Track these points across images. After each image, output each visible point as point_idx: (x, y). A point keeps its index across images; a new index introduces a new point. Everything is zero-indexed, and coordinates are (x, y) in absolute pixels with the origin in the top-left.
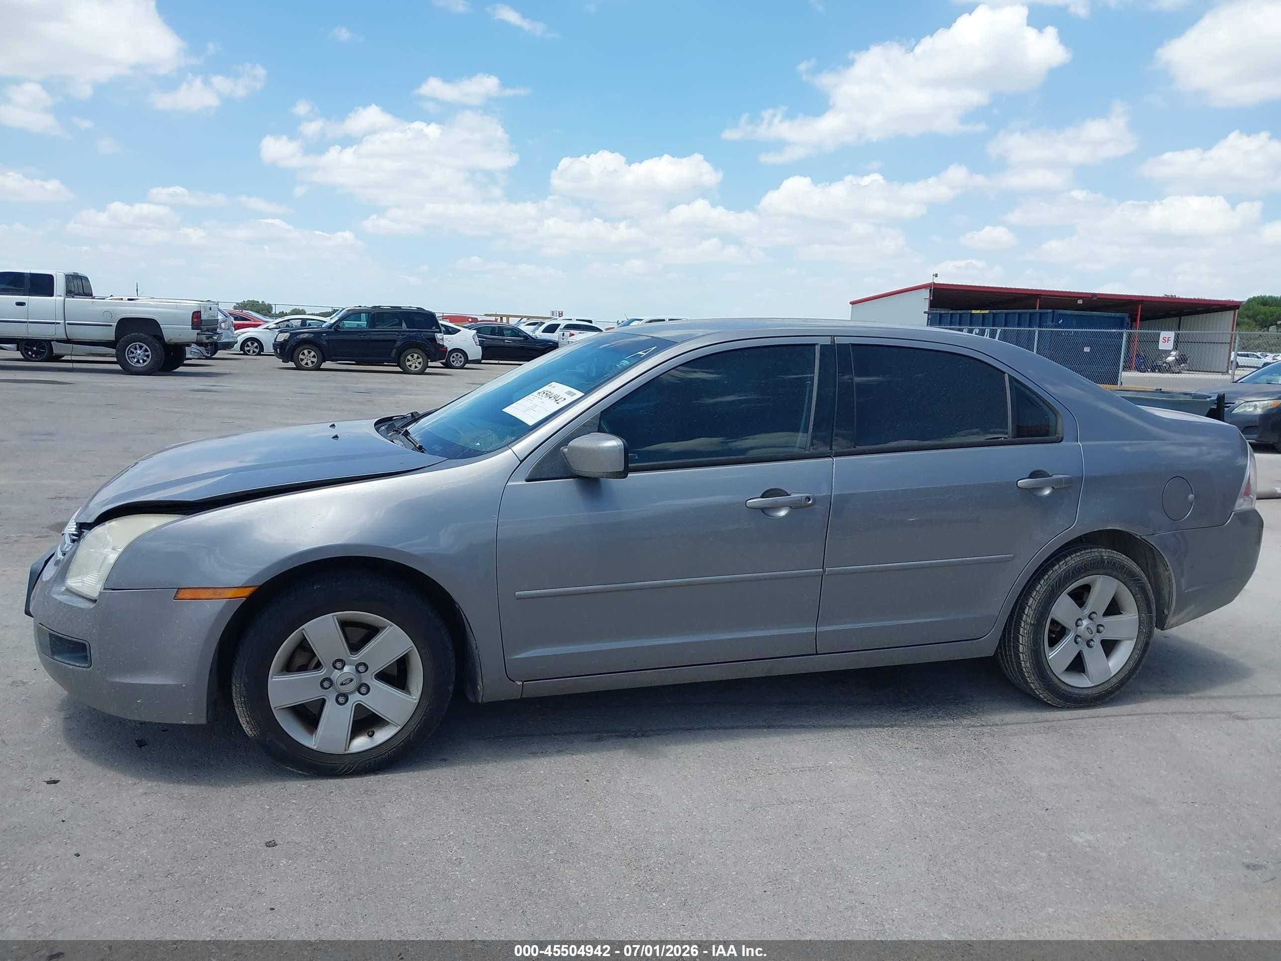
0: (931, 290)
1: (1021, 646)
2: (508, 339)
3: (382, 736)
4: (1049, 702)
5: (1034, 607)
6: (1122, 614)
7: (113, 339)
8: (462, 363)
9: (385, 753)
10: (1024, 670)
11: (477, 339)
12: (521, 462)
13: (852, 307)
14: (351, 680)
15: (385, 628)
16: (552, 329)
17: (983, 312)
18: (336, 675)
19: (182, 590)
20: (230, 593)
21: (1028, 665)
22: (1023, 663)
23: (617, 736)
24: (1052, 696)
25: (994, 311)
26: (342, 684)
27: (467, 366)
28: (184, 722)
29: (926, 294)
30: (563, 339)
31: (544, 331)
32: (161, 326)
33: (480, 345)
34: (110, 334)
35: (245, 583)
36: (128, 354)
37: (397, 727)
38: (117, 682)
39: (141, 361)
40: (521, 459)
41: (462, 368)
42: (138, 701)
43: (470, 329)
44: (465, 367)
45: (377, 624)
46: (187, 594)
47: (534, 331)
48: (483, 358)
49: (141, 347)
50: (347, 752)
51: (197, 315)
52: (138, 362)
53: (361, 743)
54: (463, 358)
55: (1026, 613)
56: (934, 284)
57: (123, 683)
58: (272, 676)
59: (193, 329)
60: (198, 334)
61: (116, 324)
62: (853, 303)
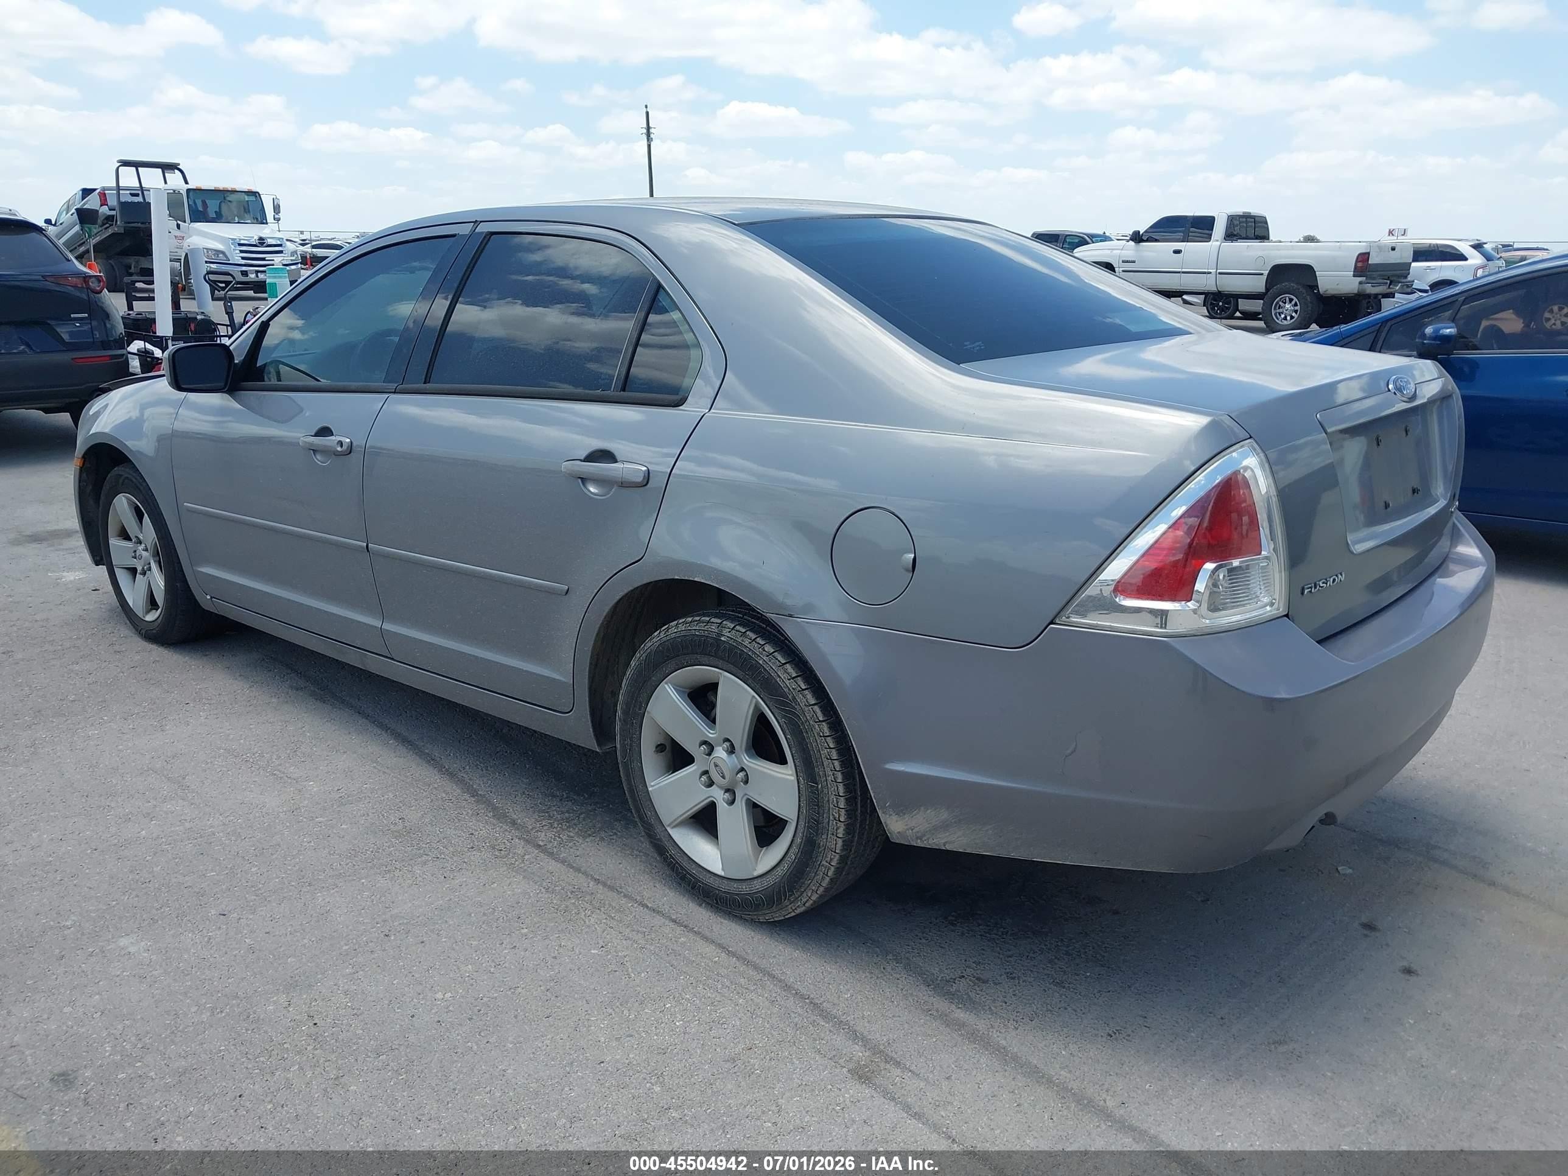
7: (1264, 291)
9: (155, 628)
15: (144, 514)
18: (138, 550)
32: (1317, 273)
34: (1258, 285)
36: (1275, 309)
39: (1288, 318)
49: (1291, 300)
51: (1363, 257)
52: (1285, 318)
58: (111, 538)
59: (1354, 276)
60: (1360, 283)
61: (1267, 272)
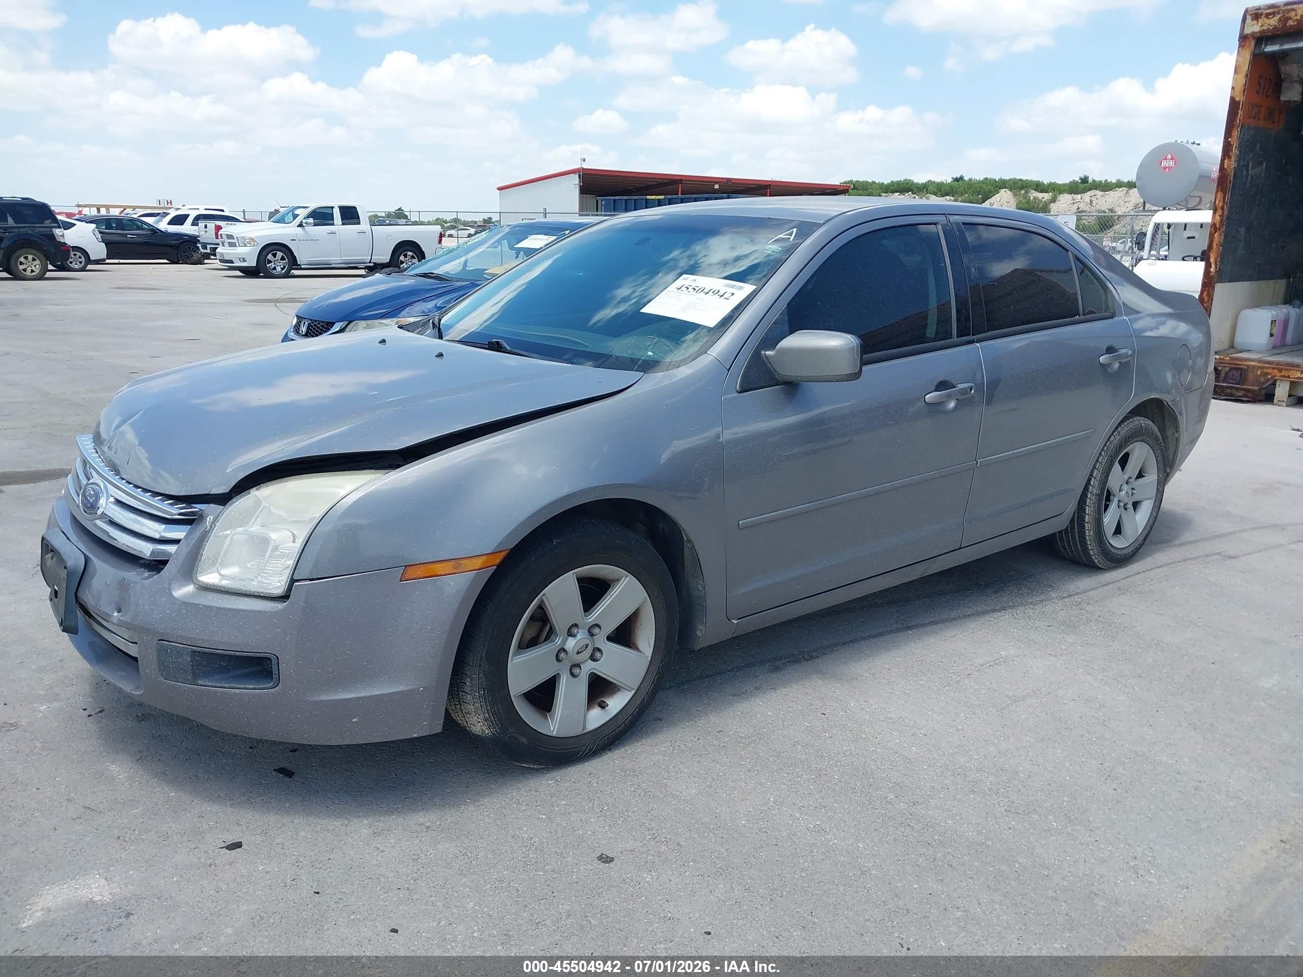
0: (579, 175)
1: (1087, 516)
2: (131, 235)
3: (616, 703)
4: (1100, 566)
5: (1098, 478)
6: (1144, 476)
8: (83, 264)
9: (622, 724)
10: (1088, 538)
11: (99, 236)
12: (729, 370)
13: (500, 193)
14: (587, 646)
15: (618, 580)
16: (179, 220)
17: (658, 197)
18: (571, 644)
19: (412, 568)
20: (478, 563)
21: (1091, 533)
22: (1087, 532)
23: (789, 662)
24: (1105, 560)
25: (669, 197)
26: (578, 653)
27: (89, 267)
28: (415, 735)
29: (575, 180)
30: (206, 232)
31: (170, 223)
33: (103, 242)
35: (496, 548)
37: (631, 691)
38: (322, 701)
40: (728, 368)
41: (83, 269)
42: (354, 720)
43: (87, 223)
44: (87, 268)
45: (611, 577)
46: (419, 572)
47: (157, 222)
48: (109, 257)
50: (585, 732)
53: (596, 718)
54: (83, 258)
55: (1092, 484)
56: (583, 169)
57: (333, 700)
58: (513, 656)
62: (500, 189)
